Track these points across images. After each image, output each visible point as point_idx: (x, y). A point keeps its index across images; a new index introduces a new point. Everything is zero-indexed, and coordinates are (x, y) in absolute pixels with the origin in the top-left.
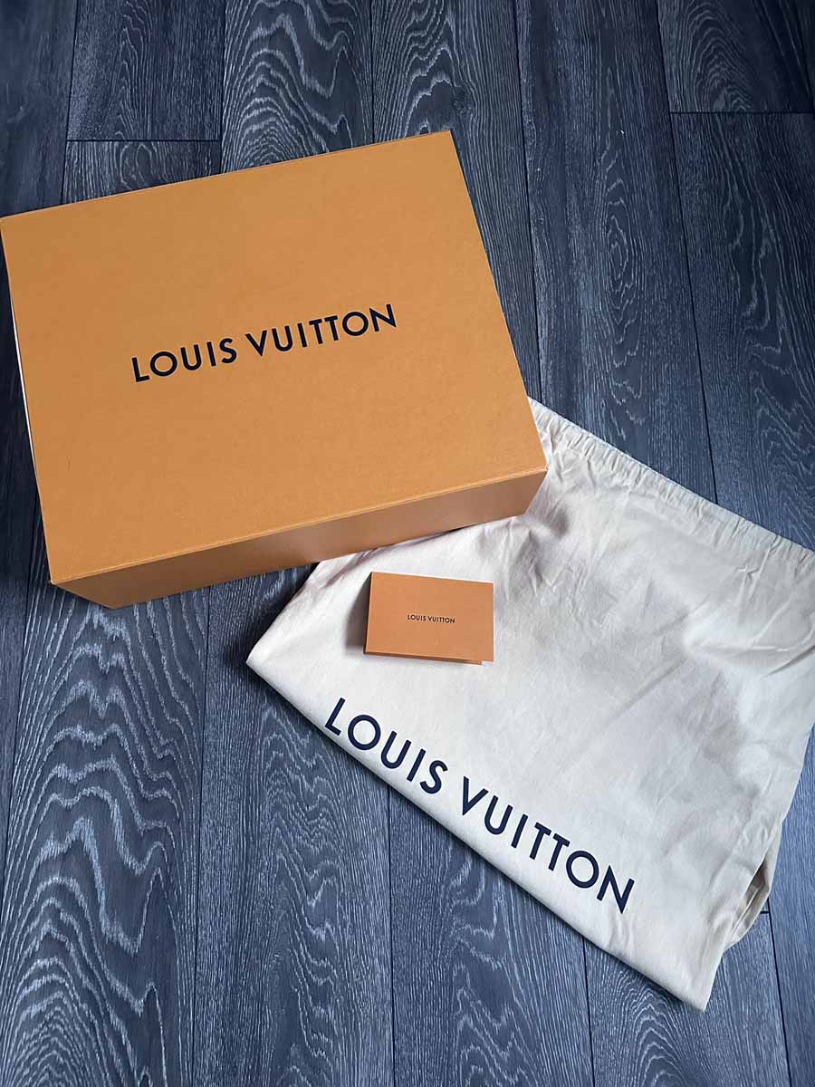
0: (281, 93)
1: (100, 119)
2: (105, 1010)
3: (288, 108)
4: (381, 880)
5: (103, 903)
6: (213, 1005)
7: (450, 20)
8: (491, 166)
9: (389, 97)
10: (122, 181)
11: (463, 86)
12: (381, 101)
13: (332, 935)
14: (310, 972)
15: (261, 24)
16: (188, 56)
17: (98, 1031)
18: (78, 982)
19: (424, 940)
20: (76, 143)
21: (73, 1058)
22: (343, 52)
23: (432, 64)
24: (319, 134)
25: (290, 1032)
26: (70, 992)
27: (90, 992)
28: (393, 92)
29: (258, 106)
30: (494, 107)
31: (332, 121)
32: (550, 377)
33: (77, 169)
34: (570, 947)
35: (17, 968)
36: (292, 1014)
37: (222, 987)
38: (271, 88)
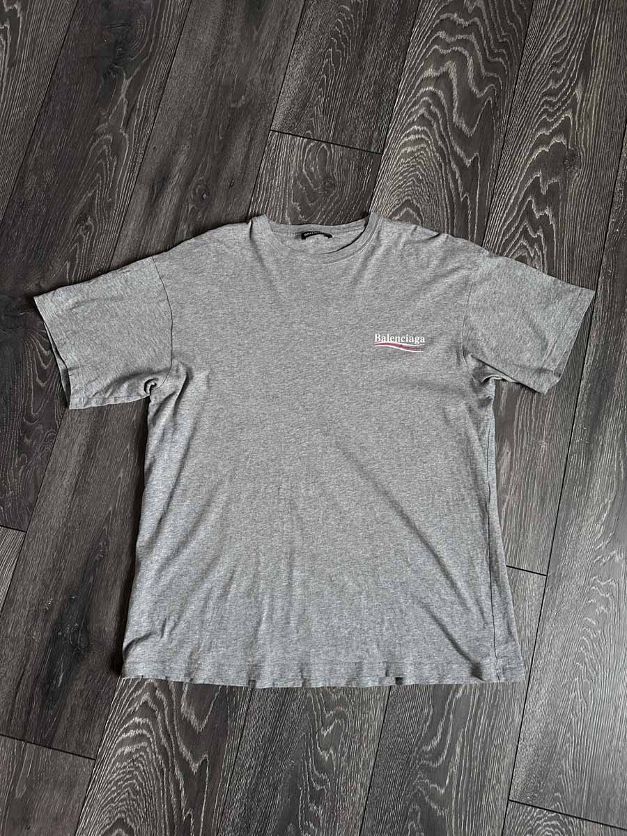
0: (435, 126)
1: (298, 118)
2: (173, 762)
3: (437, 137)
4: (374, 733)
5: (186, 692)
6: (243, 781)
7: (578, 93)
8: (581, 220)
9: (516, 147)
10: (304, 170)
11: (576, 149)
12: (509, 149)
13: (333, 758)
14: (312, 780)
15: (432, 66)
16: (373, 79)
17: (165, 775)
18: (159, 739)
19: (395, 782)
20: (277, 133)
21: (146, 788)
22: (489, 101)
23: (555, 126)
24: (456, 164)
25: (290, 816)
26: (152, 745)
27: (166, 749)
28: (520, 143)
29: (417, 132)
30: (596, 171)
31: (468, 156)
32: (586, 396)
33: (274, 153)
34: (495, 816)
35: (121, 719)
36: (294, 803)
37: (252, 772)
38: (428, 120)
